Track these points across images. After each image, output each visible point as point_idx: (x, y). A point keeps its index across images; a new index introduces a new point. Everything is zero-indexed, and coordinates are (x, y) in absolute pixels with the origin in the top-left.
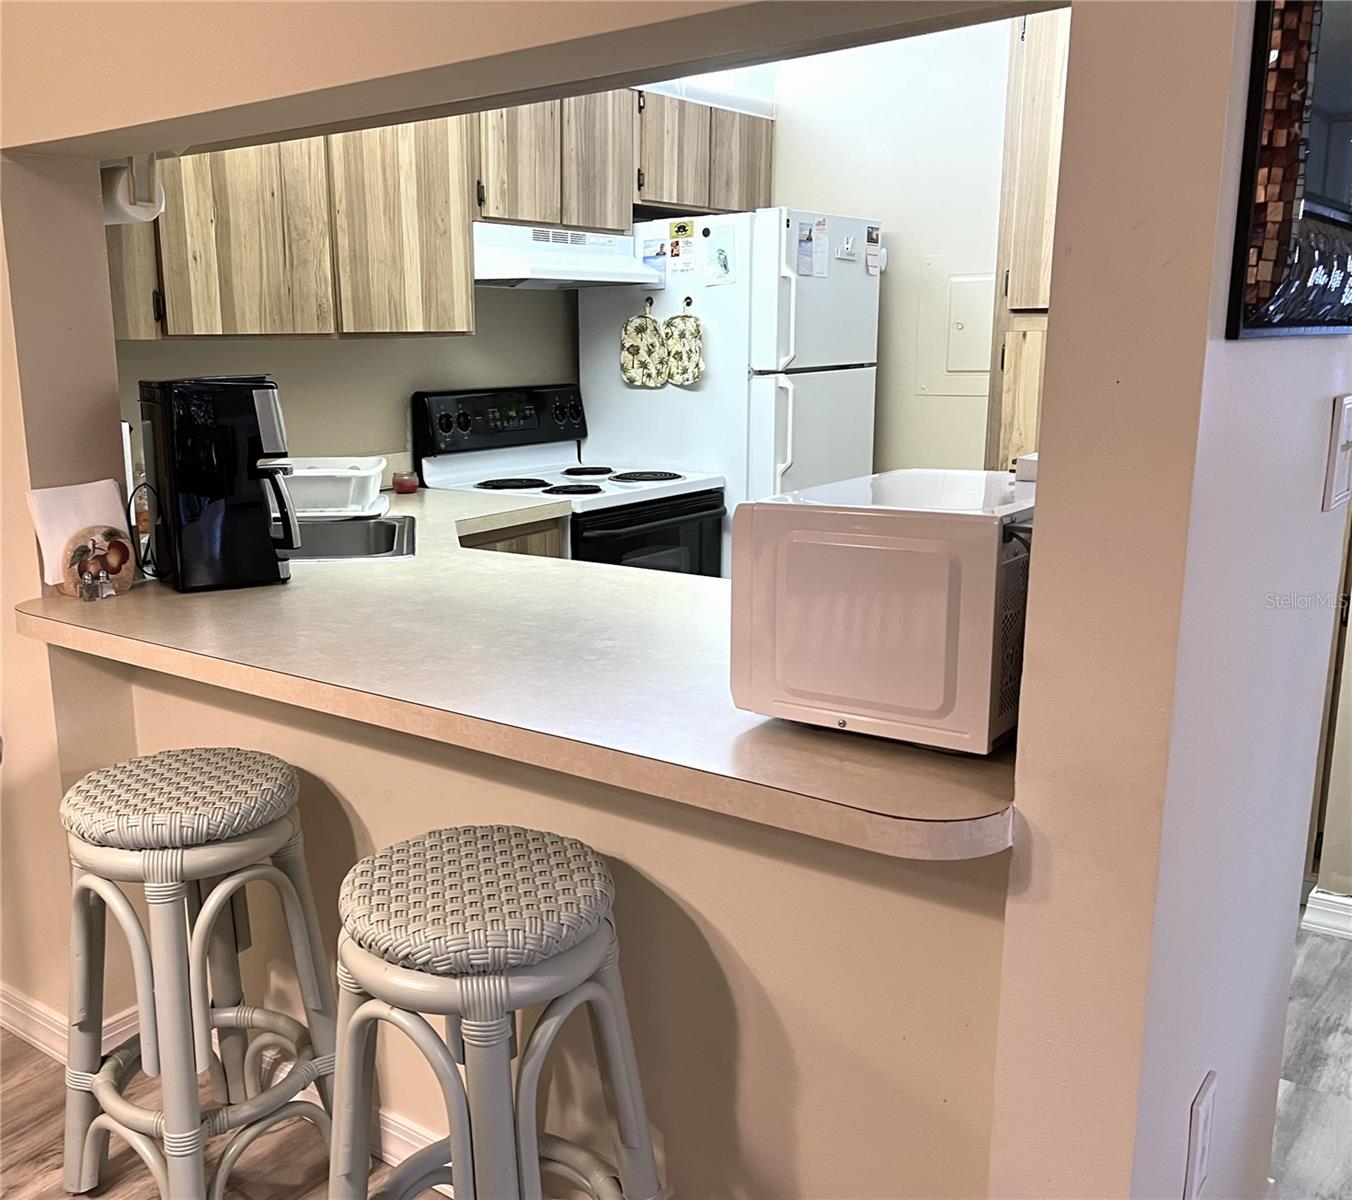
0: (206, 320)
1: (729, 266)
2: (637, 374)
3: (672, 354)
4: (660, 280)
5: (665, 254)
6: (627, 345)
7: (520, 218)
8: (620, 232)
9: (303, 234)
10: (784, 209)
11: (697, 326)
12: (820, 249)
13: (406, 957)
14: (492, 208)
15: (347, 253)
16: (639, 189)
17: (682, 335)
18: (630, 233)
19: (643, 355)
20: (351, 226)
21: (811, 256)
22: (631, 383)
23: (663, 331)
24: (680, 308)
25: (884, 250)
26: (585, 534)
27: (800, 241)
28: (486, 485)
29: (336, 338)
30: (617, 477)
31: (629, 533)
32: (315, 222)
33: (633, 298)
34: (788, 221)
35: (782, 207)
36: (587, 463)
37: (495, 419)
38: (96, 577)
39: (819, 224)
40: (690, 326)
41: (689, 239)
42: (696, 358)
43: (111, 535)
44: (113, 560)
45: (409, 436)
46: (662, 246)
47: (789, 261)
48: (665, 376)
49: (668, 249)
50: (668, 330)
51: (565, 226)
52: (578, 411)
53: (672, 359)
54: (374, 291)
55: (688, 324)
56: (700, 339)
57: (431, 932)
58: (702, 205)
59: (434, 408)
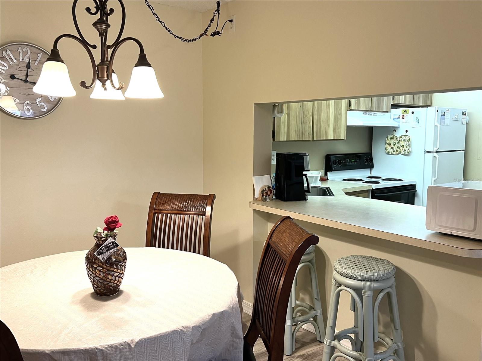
0: (283, 137)
1: (419, 122)
2: (390, 151)
3: (401, 146)
4: (398, 125)
5: (400, 118)
6: (387, 143)
7: (360, 109)
8: (387, 112)
9: (306, 116)
10: (437, 107)
11: (409, 138)
12: (447, 118)
13: (351, 276)
14: (353, 107)
15: (316, 120)
16: (393, 100)
17: (404, 141)
18: (390, 112)
19: (392, 146)
20: (318, 114)
21: (445, 120)
22: (388, 153)
23: (399, 139)
24: (404, 133)
25: (468, 117)
26: (375, 195)
27: (441, 116)
28: (345, 180)
29: (311, 141)
30: (383, 179)
31: (388, 195)
32: (309, 113)
33: (390, 130)
34: (438, 110)
35: (436, 107)
36: (373, 175)
37: (348, 162)
38: (266, 197)
39: (447, 111)
40: (407, 138)
41: (408, 114)
42: (408, 147)
43: (269, 187)
44: (269, 193)
45: (324, 166)
46: (399, 116)
47: (438, 121)
48: (399, 152)
49: (401, 117)
50: (400, 139)
51: (372, 111)
52: (371, 160)
53: (401, 147)
54: (322, 130)
55: (406, 138)
56: (410, 142)
57: (357, 271)
58: (411, 104)
59: (332, 158)
